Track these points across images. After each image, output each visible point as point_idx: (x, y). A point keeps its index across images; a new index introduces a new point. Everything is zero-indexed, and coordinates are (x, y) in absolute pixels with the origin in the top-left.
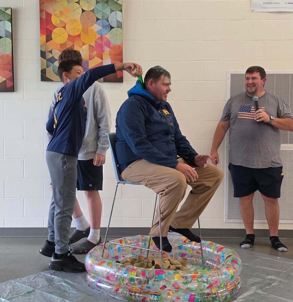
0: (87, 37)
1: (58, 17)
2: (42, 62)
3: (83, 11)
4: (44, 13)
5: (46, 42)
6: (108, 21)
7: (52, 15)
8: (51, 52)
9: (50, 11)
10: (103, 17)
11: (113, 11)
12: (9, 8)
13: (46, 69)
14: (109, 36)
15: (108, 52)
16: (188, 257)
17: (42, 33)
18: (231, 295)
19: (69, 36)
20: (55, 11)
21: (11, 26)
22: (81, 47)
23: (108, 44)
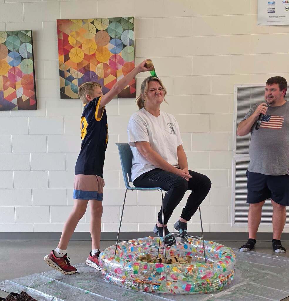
0: (101, 55)
1: (75, 38)
2: (61, 81)
3: (97, 31)
4: (62, 34)
5: (65, 62)
6: (121, 39)
7: (68, 36)
8: (69, 71)
9: (67, 32)
10: (116, 36)
11: (126, 30)
12: (30, 30)
13: (65, 87)
14: (121, 54)
15: (122, 70)
16: (193, 256)
17: (60, 53)
18: (223, 285)
19: (85, 55)
20: (71, 31)
21: (32, 48)
22: (97, 66)
23: (121, 61)
